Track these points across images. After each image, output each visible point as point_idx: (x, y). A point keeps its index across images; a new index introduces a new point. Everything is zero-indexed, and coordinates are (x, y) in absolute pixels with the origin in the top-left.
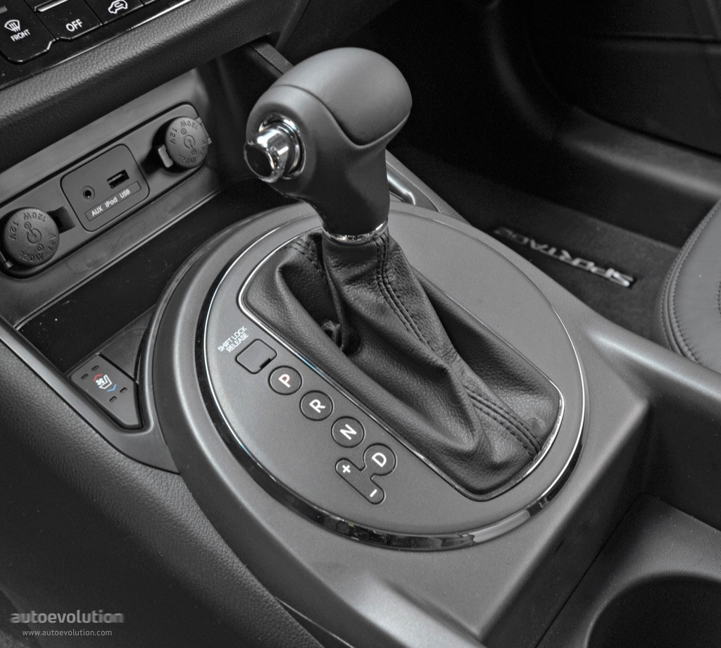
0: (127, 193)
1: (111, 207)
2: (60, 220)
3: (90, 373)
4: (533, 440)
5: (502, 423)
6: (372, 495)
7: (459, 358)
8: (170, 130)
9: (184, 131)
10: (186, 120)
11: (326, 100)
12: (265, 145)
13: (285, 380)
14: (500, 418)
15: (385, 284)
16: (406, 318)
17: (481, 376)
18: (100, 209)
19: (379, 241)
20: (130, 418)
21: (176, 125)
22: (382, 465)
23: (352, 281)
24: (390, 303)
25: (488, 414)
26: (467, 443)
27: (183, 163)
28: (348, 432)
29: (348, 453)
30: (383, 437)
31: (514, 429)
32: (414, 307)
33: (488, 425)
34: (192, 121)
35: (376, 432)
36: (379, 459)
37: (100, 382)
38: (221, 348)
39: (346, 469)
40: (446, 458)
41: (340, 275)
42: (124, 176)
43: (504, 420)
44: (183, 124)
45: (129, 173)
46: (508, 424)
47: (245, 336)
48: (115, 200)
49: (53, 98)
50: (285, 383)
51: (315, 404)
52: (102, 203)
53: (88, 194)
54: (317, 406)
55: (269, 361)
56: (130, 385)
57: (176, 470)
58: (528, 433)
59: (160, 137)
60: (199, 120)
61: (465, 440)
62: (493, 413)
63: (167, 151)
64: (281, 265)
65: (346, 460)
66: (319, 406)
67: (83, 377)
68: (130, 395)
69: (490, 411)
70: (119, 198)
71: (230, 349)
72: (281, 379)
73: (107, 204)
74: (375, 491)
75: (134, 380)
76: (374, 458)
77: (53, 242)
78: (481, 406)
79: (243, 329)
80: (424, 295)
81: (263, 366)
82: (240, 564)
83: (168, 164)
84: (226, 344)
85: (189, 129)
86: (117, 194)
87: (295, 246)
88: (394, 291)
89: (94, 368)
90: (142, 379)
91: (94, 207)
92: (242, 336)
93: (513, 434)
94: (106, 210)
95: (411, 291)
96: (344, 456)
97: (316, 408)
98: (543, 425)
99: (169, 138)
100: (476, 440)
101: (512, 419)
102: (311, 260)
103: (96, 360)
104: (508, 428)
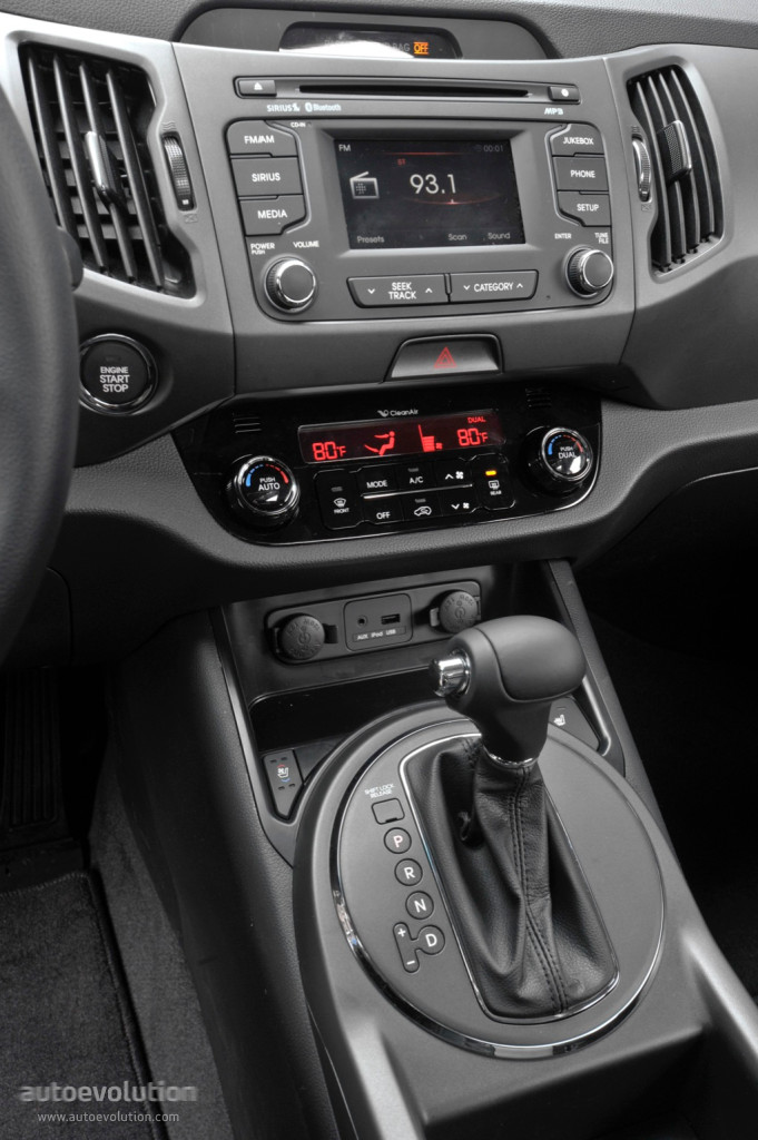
0: (393, 632)
1: (375, 638)
2: (330, 634)
3: (279, 760)
4: (563, 996)
5: (544, 969)
6: (409, 963)
7: (548, 897)
8: (450, 598)
9: (460, 603)
10: (466, 595)
11: (501, 657)
12: (442, 668)
13: (398, 840)
14: (545, 963)
15: (516, 807)
16: (519, 842)
17: (553, 922)
18: (366, 636)
19: (521, 772)
20: (284, 809)
21: (456, 596)
22: (430, 945)
23: (487, 792)
24: (512, 824)
25: (539, 955)
26: (502, 966)
27: (447, 626)
28: (420, 906)
29: (410, 921)
30: (444, 924)
31: (551, 978)
32: (531, 837)
33: (533, 963)
34: (470, 597)
35: (441, 917)
36: (431, 940)
37: (281, 771)
38: (367, 792)
39: (402, 932)
40: (481, 969)
41: (480, 781)
42: (396, 619)
43: (547, 966)
44: (462, 597)
45: (402, 618)
46: (549, 972)
47: (389, 792)
48: (381, 634)
49: (341, 561)
50: (397, 842)
51: (409, 871)
52: (369, 633)
53: (362, 621)
54: (409, 873)
55: (395, 820)
56: (299, 783)
57: (292, 863)
58: (561, 988)
59: (438, 601)
60: (478, 598)
61: (504, 964)
62: (542, 956)
63: (439, 614)
64: (444, 751)
65: (406, 926)
66: (411, 874)
67: (273, 761)
68: (294, 791)
69: (541, 953)
70: (384, 633)
71: (373, 796)
72: (395, 838)
73: (373, 635)
74: (413, 962)
75: (303, 781)
76: (427, 936)
77: (317, 648)
78: (537, 944)
79: (392, 786)
80: (545, 831)
81: (388, 821)
82: (296, 959)
83: (434, 622)
84: (372, 790)
85: (465, 603)
86: (384, 630)
87: (464, 742)
88: (522, 815)
89: (284, 759)
90: (308, 784)
91: (361, 633)
92: (387, 790)
93: (549, 982)
94: (370, 639)
95: (535, 823)
96: (405, 921)
97: (407, 874)
98: (581, 992)
99: (445, 603)
100: (511, 969)
101: (554, 970)
102: (470, 759)
103: (288, 753)
104: (546, 975)
